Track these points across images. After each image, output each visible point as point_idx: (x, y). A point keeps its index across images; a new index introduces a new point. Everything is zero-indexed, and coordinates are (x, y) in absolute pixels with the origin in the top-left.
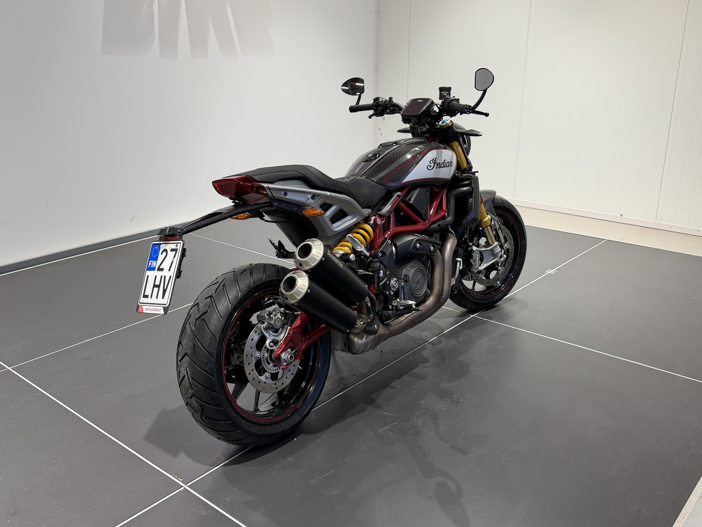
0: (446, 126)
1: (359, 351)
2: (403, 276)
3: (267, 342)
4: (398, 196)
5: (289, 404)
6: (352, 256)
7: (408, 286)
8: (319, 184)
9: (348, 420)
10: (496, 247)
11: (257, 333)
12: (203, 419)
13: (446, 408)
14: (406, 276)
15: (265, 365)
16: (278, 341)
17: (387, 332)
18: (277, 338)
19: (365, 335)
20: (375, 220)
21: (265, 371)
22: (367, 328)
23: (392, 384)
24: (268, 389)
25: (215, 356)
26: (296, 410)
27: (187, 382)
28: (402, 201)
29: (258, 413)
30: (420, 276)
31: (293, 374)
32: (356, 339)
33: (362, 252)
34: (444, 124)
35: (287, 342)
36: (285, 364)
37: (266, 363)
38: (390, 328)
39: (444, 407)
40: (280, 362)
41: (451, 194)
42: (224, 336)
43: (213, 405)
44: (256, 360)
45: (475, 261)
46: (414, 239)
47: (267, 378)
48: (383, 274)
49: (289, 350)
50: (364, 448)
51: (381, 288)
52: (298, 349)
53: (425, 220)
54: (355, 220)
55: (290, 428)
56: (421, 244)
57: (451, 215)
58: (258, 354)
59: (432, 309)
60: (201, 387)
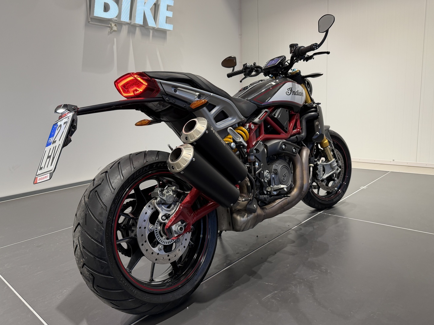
0: (295, 73)
1: (241, 228)
2: (273, 170)
3: (160, 216)
4: (266, 112)
5: (182, 275)
6: (233, 144)
7: (278, 178)
8: (204, 87)
9: (234, 289)
10: (333, 162)
11: (151, 208)
12: (95, 288)
13: (317, 278)
14: (276, 170)
15: (158, 238)
16: (169, 214)
17: (263, 214)
18: (169, 213)
19: (246, 214)
20: (250, 126)
21: (158, 243)
22: (248, 206)
23: (269, 260)
24: (161, 261)
25: (105, 225)
26: (188, 281)
27: (79, 251)
28: (269, 116)
29: (153, 283)
30: (286, 171)
31: (184, 247)
32: (238, 218)
33: (241, 142)
34: (294, 71)
35: (177, 216)
36: (176, 235)
37: (159, 235)
38: (266, 211)
39: (316, 277)
40: (172, 234)
41: (303, 118)
42: (116, 207)
43: (103, 274)
44: (149, 232)
45: (319, 172)
46: (280, 142)
47: (160, 250)
48: (258, 165)
49: (180, 223)
50: (251, 316)
51: (257, 175)
52: (188, 222)
53: (286, 132)
54: (234, 120)
55: (181, 298)
56: (285, 146)
57: (304, 132)
58: (151, 227)
59: (296, 198)
60: (91, 256)
